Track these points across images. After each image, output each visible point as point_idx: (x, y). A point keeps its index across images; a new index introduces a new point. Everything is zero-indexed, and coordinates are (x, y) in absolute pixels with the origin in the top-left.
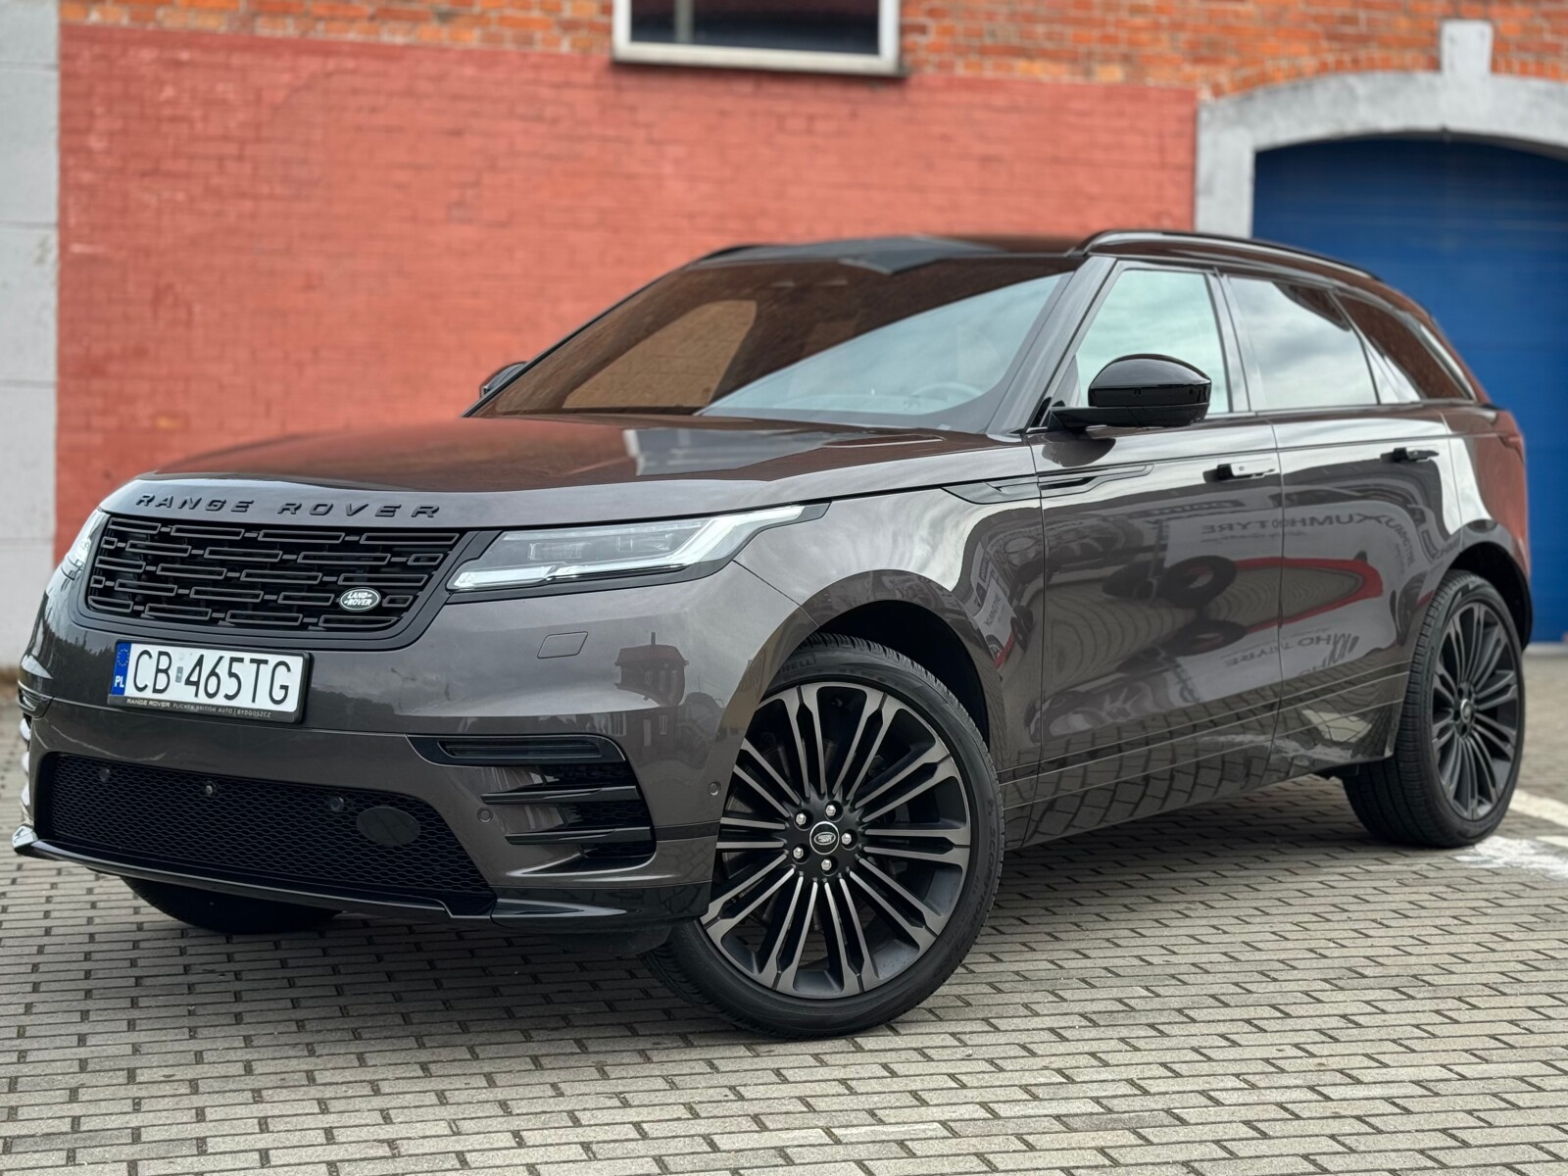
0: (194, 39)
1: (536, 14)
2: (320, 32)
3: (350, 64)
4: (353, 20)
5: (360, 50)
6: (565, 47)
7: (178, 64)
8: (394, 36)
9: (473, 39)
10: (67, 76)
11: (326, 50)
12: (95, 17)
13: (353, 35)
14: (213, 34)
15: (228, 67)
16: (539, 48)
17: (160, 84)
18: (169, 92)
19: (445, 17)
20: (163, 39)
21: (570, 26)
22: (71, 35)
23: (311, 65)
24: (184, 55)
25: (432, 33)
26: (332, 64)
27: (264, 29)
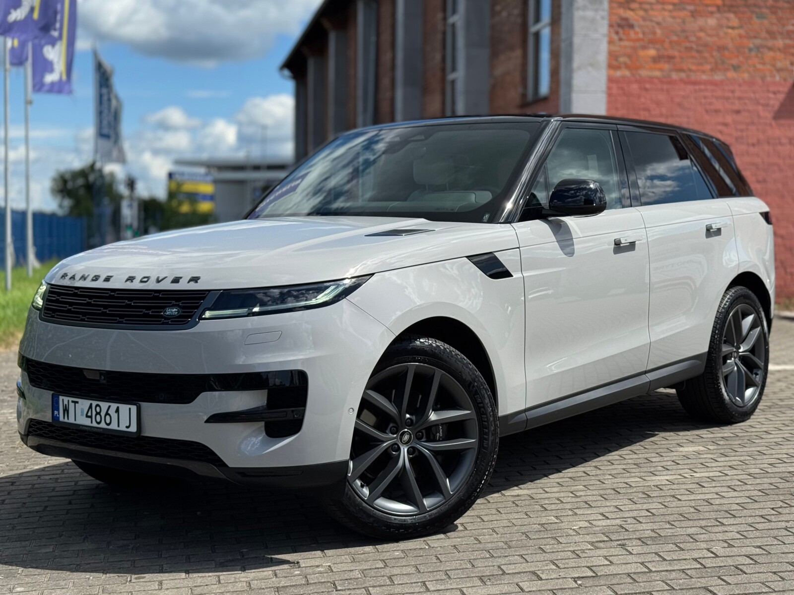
0: (651, 80)
1: (768, 67)
2: (693, 77)
3: (702, 87)
4: (704, 72)
5: (706, 83)
6: (777, 78)
7: (646, 90)
8: (718, 77)
9: (746, 76)
10: (610, 95)
11: (695, 83)
12: (618, 74)
13: (704, 77)
14: (657, 78)
15: (662, 90)
16: (769, 79)
17: (639, 97)
18: (643, 100)
19: (736, 68)
20: (640, 81)
21: (779, 70)
22: (611, 80)
23: (690, 88)
24: (648, 86)
25: (731, 74)
26: (697, 87)
27: (675, 76)
